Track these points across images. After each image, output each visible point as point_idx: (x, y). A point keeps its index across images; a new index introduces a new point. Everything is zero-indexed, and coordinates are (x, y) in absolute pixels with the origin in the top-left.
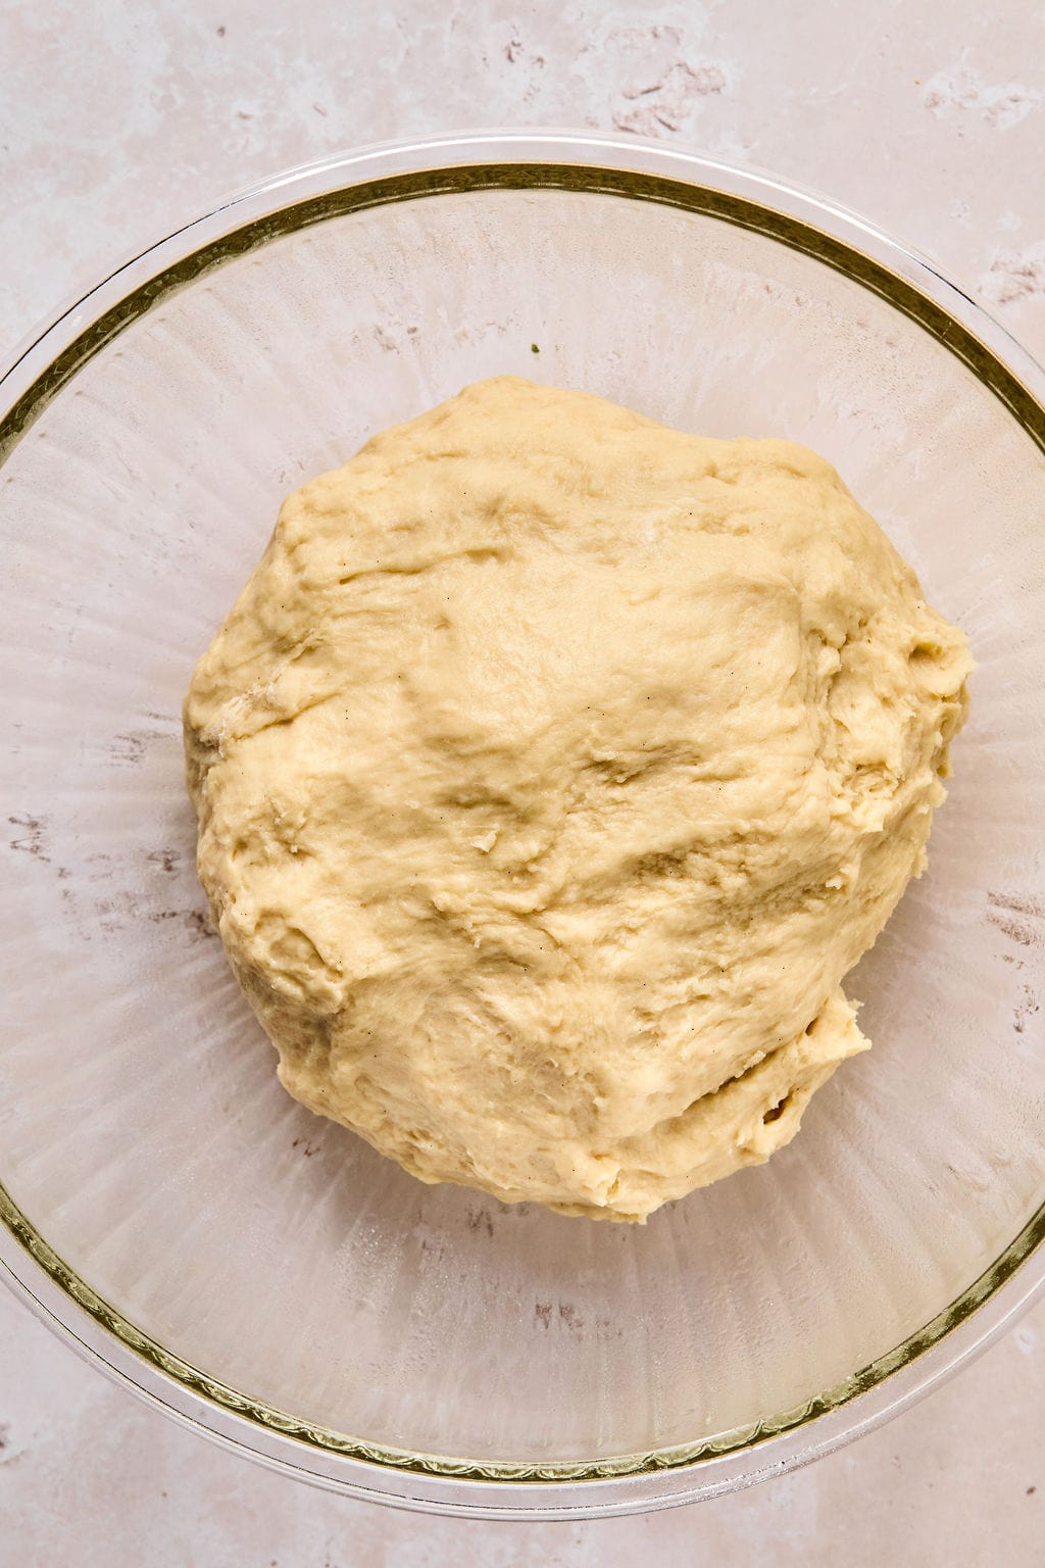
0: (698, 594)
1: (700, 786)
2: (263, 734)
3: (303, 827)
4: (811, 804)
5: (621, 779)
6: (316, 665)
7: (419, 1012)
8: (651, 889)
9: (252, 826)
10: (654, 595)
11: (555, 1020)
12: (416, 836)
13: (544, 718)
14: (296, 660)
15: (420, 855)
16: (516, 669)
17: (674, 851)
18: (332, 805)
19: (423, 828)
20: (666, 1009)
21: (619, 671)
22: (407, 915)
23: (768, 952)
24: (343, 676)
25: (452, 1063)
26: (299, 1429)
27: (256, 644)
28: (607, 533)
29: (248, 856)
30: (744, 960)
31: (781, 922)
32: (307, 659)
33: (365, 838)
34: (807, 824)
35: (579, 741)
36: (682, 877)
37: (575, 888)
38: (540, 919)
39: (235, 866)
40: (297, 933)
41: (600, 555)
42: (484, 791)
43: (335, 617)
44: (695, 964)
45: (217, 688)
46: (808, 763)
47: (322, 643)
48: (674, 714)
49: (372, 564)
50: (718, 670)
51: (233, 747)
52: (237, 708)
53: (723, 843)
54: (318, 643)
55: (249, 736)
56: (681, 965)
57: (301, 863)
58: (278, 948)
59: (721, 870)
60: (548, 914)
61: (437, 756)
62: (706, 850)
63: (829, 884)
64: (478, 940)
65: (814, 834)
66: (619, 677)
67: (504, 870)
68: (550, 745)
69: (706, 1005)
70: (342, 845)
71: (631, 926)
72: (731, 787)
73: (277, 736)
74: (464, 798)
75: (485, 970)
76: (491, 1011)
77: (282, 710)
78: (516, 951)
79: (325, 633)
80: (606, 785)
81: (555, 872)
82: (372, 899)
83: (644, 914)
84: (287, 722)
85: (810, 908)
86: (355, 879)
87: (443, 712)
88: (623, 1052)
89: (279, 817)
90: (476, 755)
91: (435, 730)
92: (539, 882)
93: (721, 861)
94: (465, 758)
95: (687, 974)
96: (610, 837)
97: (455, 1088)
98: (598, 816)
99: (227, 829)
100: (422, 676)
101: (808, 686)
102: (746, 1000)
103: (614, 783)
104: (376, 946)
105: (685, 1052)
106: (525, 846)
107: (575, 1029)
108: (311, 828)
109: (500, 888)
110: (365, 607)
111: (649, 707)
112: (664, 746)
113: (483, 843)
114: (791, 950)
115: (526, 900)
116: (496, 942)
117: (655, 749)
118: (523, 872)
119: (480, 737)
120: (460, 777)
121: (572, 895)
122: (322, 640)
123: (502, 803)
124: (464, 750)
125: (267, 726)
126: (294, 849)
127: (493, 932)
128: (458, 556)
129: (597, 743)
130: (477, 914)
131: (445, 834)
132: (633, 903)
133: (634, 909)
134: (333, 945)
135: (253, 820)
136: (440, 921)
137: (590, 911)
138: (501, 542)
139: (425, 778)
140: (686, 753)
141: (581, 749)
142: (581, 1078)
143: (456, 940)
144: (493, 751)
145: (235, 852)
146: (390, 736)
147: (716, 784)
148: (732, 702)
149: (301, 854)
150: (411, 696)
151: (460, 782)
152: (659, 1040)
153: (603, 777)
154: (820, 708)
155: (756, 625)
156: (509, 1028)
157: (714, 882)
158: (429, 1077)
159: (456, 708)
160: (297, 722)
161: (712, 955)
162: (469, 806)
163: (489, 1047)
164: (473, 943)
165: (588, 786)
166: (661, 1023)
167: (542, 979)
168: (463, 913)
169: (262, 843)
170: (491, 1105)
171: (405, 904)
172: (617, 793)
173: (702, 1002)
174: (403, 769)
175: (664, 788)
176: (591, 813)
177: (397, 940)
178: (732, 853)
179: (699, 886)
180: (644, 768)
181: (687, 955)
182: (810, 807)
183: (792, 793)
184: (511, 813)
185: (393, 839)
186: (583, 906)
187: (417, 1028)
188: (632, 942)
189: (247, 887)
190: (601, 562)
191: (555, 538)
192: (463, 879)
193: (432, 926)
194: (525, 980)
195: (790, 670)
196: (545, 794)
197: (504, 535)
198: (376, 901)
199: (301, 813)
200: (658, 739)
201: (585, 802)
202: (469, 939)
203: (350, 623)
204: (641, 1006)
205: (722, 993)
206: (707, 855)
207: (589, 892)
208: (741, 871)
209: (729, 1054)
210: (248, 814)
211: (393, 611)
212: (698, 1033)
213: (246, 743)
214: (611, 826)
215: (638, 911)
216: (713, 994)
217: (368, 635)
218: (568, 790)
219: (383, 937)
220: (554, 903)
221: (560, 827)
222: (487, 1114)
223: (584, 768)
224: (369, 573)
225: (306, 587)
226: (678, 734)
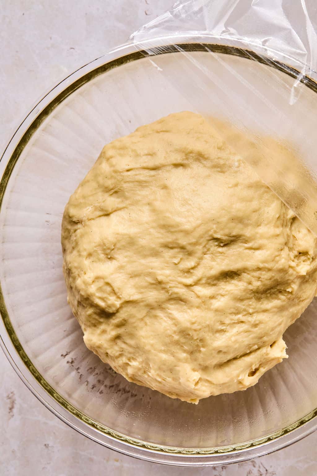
0: (250, 186)
1: (247, 251)
2: (98, 219)
3: (113, 250)
4: (283, 261)
5: (222, 245)
6: (118, 198)
7: (144, 314)
8: (230, 283)
9: (95, 249)
10: (236, 185)
11: (194, 320)
12: (153, 256)
13: (199, 222)
14: (111, 195)
15: (155, 263)
16: (190, 205)
17: (238, 271)
18: (124, 243)
19: (155, 254)
20: (230, 323)
21: (224, 209)
22: (147, 282)
23: (265, 311)
24: (128, 202)
25: (152, 333)
26: (108, 432)
27: (96, 189)
28: (222, 162)
29: (92, 259)
30: (257, 312)
31: (271, 302)
32: (114, 195)
33: (134, 255)
34: (281, 267)
35: (210, 230)
36: (240, 281)
37: (205, 279)
38: (192, 288)
39: (87, 262)
40: (108, 284)
41: (219, 169)
42: (178, 244)
43: (125, 182)
44: (241, 310)
45: (81, 203)
46: (282, 247)
47: (120, 190)
48: (240, 226)
49: (138, 166)
50: (254, 213)
51: (88, 223)
52: (89, 210)
53: (254, 270)
54: (119, 190)
55: (93, 219)
56: (236, 310)
57: (110, 262)
58: (100, 289)
59: (253, 279)
60: (195, 287)
61: (162, 231)
62: (248, 272)
63: (287, 290)
64: (170, 292)
65: (283, 271)
66: (224, 211)
67: (182, 271)
68: (200, 231)
69: (243, 325)
70: (126, 257)
71: (222, 294)
72: (257, 253)
73: (104, 219)
74: (171, 246)
75: (171, 303)
76: (171, 316)
77: (106, 211)
78: (184, 297)
79: (122, 187)
80: (217, 247)
81: (199, 273)
82: (134, 275)
83: (226, 291)
84: (108, 215)
85: (281, 299)
86: (130, 268)
87: (165, 217)
88: (213, 334)
89: (105, 246)
90: (175, 232)
91: (162, 222)
92: (194, 276)
93: (253, 276)
94: (172, 232)
95: (238, 313)
96: (218, 264)
97: (152, 342)
98: (214, 256)
99: (85, 250)
100: (158, 204)
101: (283, 221)
102: (255, 325)
103: (220, 246)
104: (133, 291)
105: (233, 339)
106: (190, 263)
107: (200, 323)
108: (115, 250)
109: (180, 276)
110: (136, 180)
111: (232, 222)
112: (236, 236)
113: (176, 261)
114: (274, 312)
115: (189, 281)
116: (177, 293)
117: (233, 236)
118: (188, 272)
119: (178, 226)
120: (169, 238)
121: (203, 281)
122: (120, 189)
123: (183, 248)
124: (173, 230)
125: (100, 216)
126: (109, 257)
127: (176, 290)
128: (169, 165)
129: (215, 232)
130: (171, 284)
131: (163, 257)
132: (223, 287)
133: (224, 289)
134: (119, 289)
135: (96, 247)
136: (159, 284)
137: (209, 288)
138: (185, 162)
139: (158, 238)
140: (243, 239)
141: (210, 233)
142: (198, 341)
143: (163, 292)
144: (181, 231)
145: (87, 258)
146: (146, 223)
147: (253, 251)
148: (259, 224)
149: (111, 259)
150: (154, 211)
151: (170, 240)
152: (226, 333)
153: (216, 243)
154: (288, 229)
155: (267, 200)
156: (177, 322)
157: (250, 283)
158: (144, 338)
159: (170, 216)
160: (112, 215)
161: (247, 308)
162: (172, 248)
163: (168, 328)
164: (169, 293)
165: (211, 246)
166: (227, 328)
167: (191, 307)
168: (166, 283)
169: (98, 254)
170: (163, 348)
171: (146, 278)
172: (220, 249)
173: (241, 324)
174: (150, 234)
175: (236, 250)
176: (212, 255)
177: (142, 289)
178: (257, 274)
179: (245, 284)
180: (229, 242)
181: (239, 307)
182: (282, 262)
183: (277, 256)
184: (186, 252)
185: (145, 256)
186: (207, 285)
187: (142, 319)
188: (222, 299)
189: (90, 269)
190: (219, 172)
191: (205, 162)
192: (167, 272)
193: (155, 286)
194: (185, 307)
195: (277, 216)
196: (197, 247)
197: (186, 160)
198: (136, 276)
199: (113, 245)
200: (234, 233)
201: (211, 251)
202: (167, 292)
203: (131, 185)
204: (222, 321)
205: (249, 322)
206: (248, 274)
207: (209, 281)
208: (259, 281)
209: (246, 343)
210: (94, 244)
211: (146, 182)
212: (239, 333)
213: (92, 221)
214: (218, 260)
215: (225, 290)
216: (246, 321)
217: (137, 189)
218: (205, 246)
219: (137, 288)
220: (196, 283)
221: (201, 259)
222: (161, 351)
223: (211, 240)
224: (137, 169)
225: (116, 172)
226: (241, 233)
